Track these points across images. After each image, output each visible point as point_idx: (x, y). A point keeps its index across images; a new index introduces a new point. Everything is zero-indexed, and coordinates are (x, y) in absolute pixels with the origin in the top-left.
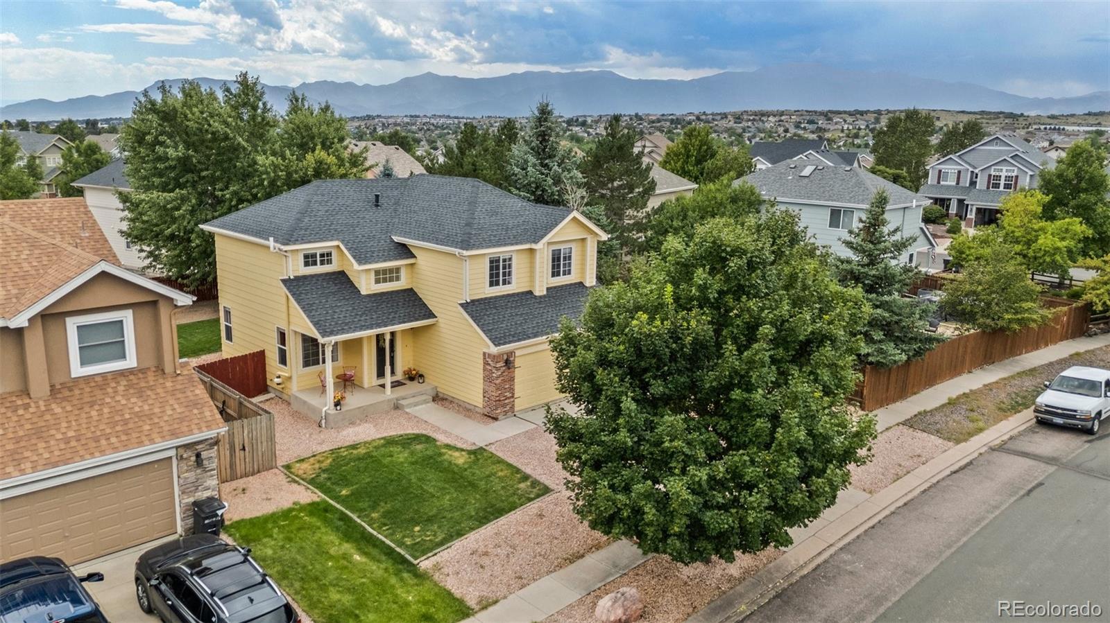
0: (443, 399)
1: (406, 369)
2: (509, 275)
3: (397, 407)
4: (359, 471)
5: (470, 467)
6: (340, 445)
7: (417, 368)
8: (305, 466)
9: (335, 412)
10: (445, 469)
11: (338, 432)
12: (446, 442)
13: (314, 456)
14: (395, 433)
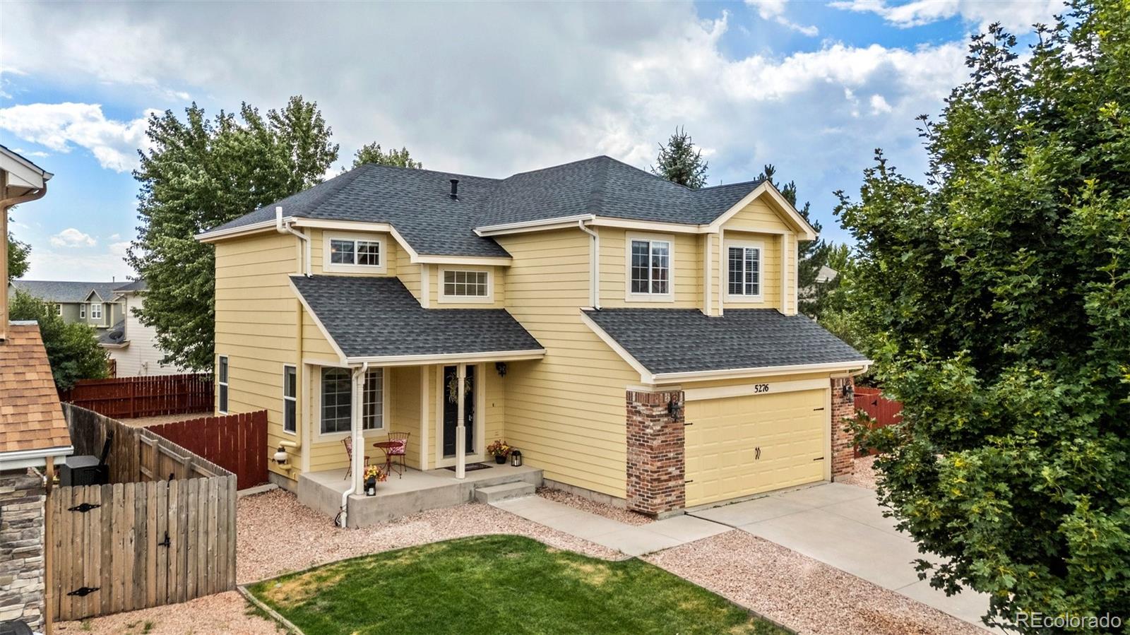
0: (553, 491)
1: (492, 443)
2: (663, 277)
3: (474, 499)
4: (392, 595)
5: (619, 592)
6: (365, 552)
7: (510, 443)
8: (292, 586)
9: (365, 497)
10: (566, 593)
11: (367, 533)
12: (564, 549)
13: (314, 569)
14: (466, 535)
